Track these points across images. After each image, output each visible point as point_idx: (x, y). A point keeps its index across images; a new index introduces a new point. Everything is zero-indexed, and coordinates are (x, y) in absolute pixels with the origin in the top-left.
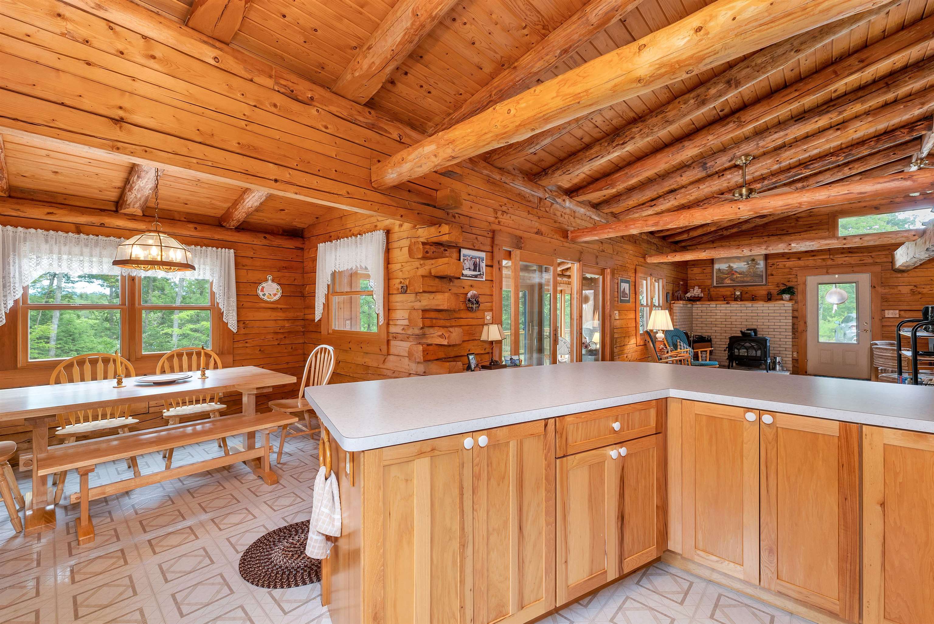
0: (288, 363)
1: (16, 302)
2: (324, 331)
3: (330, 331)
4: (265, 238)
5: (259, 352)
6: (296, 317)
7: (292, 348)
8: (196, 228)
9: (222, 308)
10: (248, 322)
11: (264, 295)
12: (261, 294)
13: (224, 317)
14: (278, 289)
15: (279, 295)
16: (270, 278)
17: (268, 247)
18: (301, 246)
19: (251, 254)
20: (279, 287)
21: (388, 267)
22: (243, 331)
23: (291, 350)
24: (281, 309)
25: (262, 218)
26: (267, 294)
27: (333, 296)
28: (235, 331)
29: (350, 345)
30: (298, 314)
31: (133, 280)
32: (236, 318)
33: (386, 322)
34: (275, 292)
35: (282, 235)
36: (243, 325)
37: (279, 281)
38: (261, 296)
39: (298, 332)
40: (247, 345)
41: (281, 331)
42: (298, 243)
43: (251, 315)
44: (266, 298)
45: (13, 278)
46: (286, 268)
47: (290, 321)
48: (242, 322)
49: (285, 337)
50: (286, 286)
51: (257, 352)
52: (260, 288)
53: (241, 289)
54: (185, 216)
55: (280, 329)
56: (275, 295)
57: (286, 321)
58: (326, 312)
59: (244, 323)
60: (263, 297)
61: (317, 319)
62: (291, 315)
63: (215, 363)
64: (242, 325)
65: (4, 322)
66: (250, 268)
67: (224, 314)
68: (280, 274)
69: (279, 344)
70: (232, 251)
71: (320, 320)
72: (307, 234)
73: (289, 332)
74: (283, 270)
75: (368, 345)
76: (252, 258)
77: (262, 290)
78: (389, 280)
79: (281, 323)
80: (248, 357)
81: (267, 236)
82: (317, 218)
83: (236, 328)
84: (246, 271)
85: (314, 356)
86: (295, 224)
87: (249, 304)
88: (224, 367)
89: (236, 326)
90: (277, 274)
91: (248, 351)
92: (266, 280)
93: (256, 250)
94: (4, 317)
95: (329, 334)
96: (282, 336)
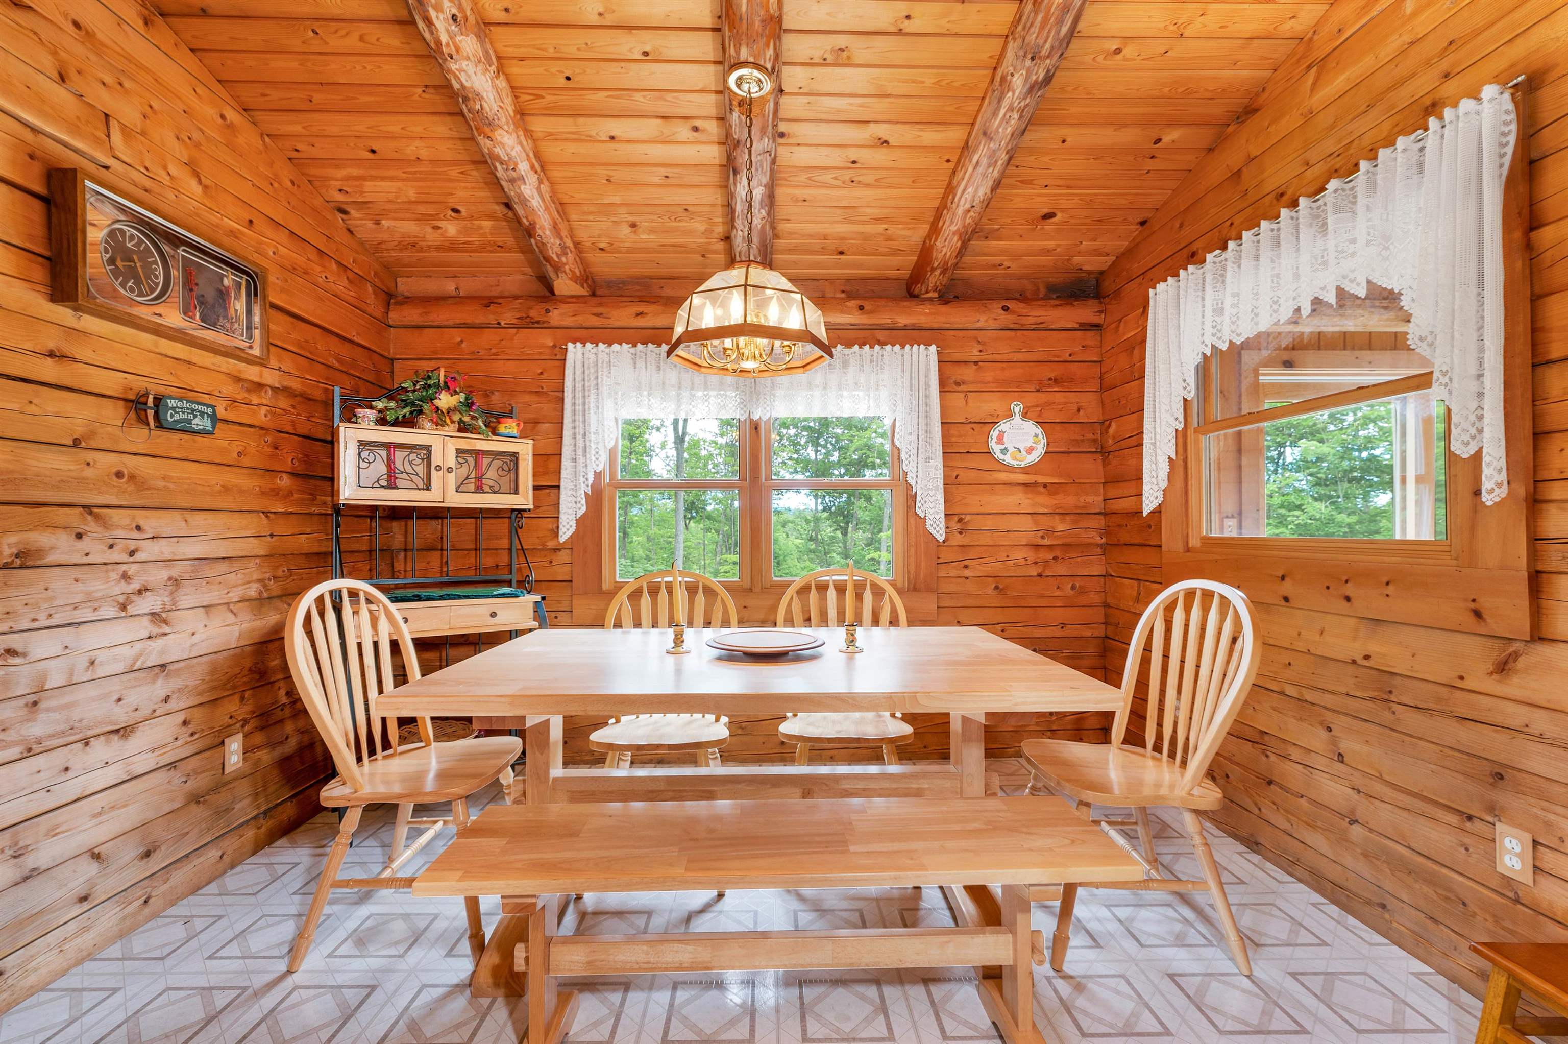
0: (1063, 625)
1: (598, 475)
2: (1170, 541)
3: (1194, 542)
4: (1005, 309)
5: (995, 592)
6: (1084, 507)
7: (1073, 588)
8: (861, 308)
9: (913, 483)
10: (968, 518)
11: (1004, 451)
12: (996, 448)
13: (918, 504)
14: (1036, 435)
15: (1040, 450)
16: (1017, 410)
17: (1012, 333)
18: (1096, 319)
19: (974, 353)
20: (1039, 431)
21: (1528, 246)
22: (957, 540)
23: (1072, 592)
24: (1045, 486)
25: (997, 259)
26: (1011, 450)
27: (1205, 433)
28: (941, 539)
29: (1288, 588)
30: (1090, 499)
31: (756, 428)
32: (942, 507)
33: (1521, 491)
34: (1030, 443)
35: (1046, 298)
36: (959, 526)
37: (1039, 416)
38: (999, 455)
39: (1089, 545)
40: (967, 573)
41: (1046, 542)
42: (1086, 312)
43: (975, 502)
44: (1008, 459)
45: (594, 434)
46: (1056, 381)
47: (1068, 518)
48: (956, 518)
49: (1055, 558)
50: (1058, 427)
51: (990, 590)
52: (995, 434)
53: (954, 439)
54: (843, 288)
55: (1043, 537)
56: (1030, 450)
57: (1057, 517)
58: (1179, 484)
59: (960, 520)
60: (1001, 457)
61: (1148, 506)
62: (1069, 501)
63: (894, 610)
64: (955, 526)
65: (584, 509)
66: (972, 387)
67: (918, 498)
68: (1043, 398)
69: (1040, 575)
70: (933, 348)
71: (1157, 512)
72: (1108, 285)
73: (1067, 546)
74: (1050, 386)
75: (1390, 590)
76: (976, 363)
77: (1000, 440)
78: (1536, 299)
79: (1046, 522)
80: (970, 602)
81: (1011, 304)
82: (1143, 223)
83: (943, 531)
84: (962, 395)
85: (1161, 613)
86: (1077, 259)
87: (973, 475)
88: (911, 623)
89: (942, 526)
90: (1034, 398)
91: (971, 587)
92: (1010, 415)
93: (984, 344)
94: (584, 502)
95: (1188, 550)
96: (1049, 556)
